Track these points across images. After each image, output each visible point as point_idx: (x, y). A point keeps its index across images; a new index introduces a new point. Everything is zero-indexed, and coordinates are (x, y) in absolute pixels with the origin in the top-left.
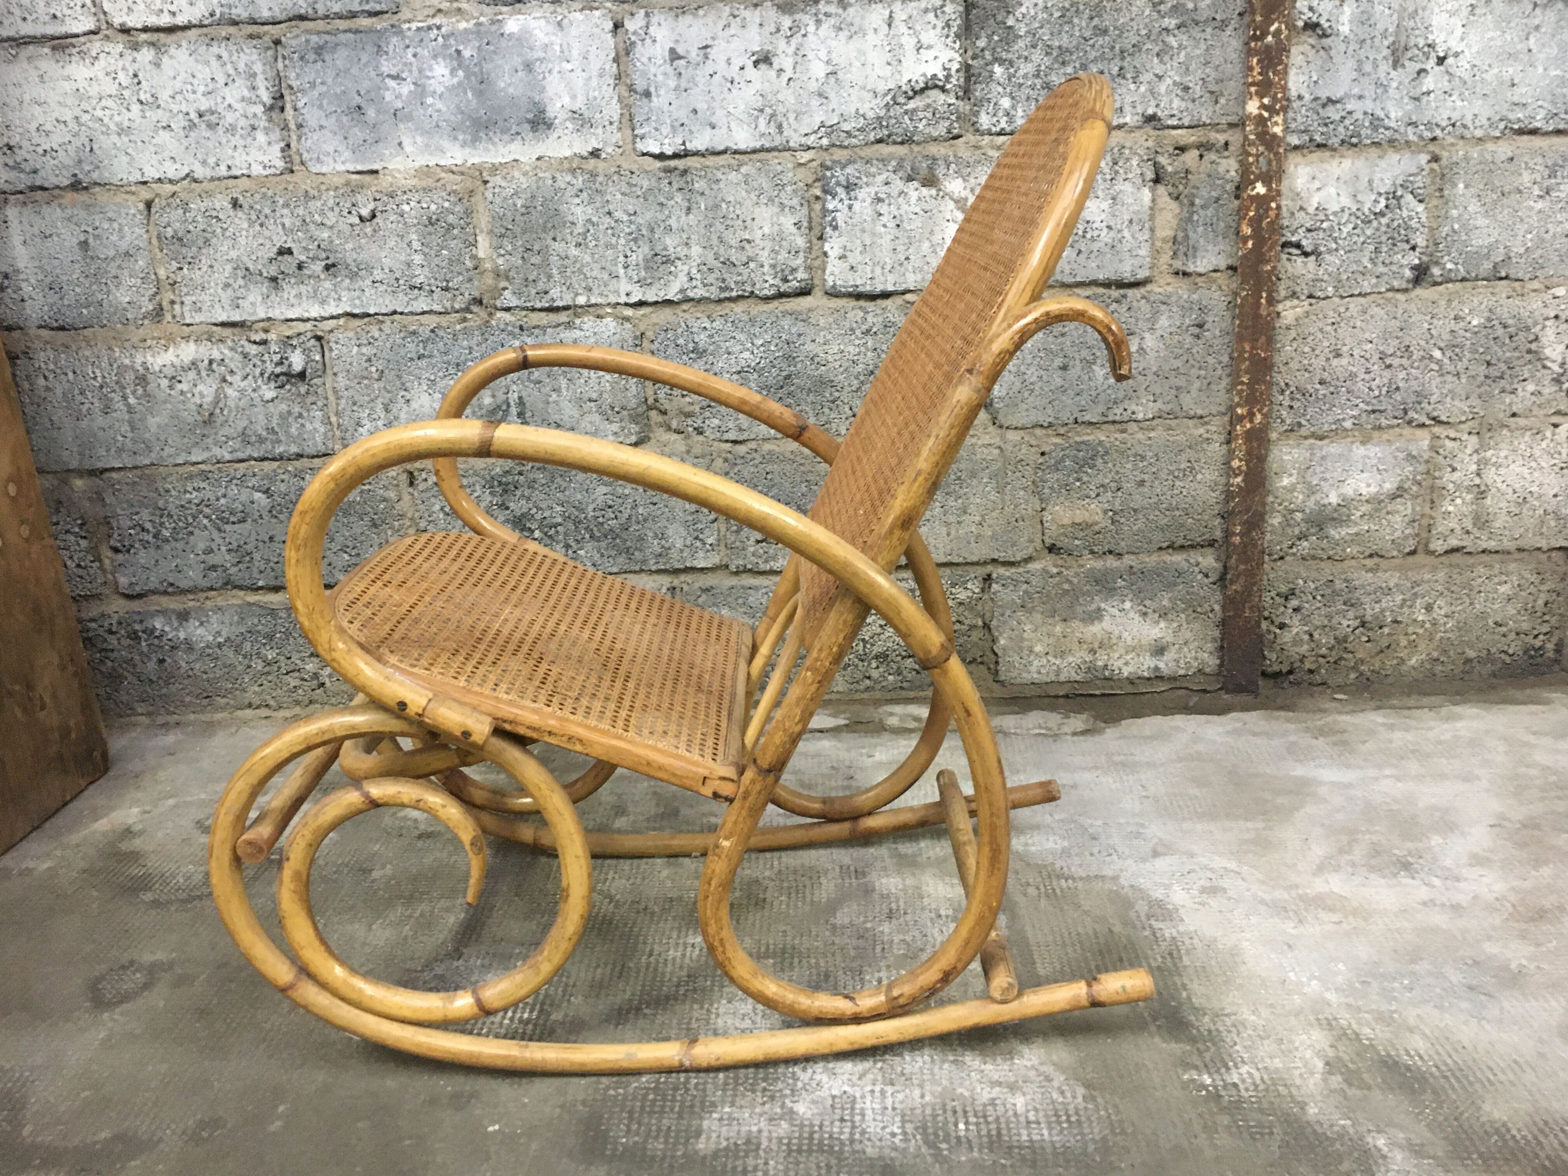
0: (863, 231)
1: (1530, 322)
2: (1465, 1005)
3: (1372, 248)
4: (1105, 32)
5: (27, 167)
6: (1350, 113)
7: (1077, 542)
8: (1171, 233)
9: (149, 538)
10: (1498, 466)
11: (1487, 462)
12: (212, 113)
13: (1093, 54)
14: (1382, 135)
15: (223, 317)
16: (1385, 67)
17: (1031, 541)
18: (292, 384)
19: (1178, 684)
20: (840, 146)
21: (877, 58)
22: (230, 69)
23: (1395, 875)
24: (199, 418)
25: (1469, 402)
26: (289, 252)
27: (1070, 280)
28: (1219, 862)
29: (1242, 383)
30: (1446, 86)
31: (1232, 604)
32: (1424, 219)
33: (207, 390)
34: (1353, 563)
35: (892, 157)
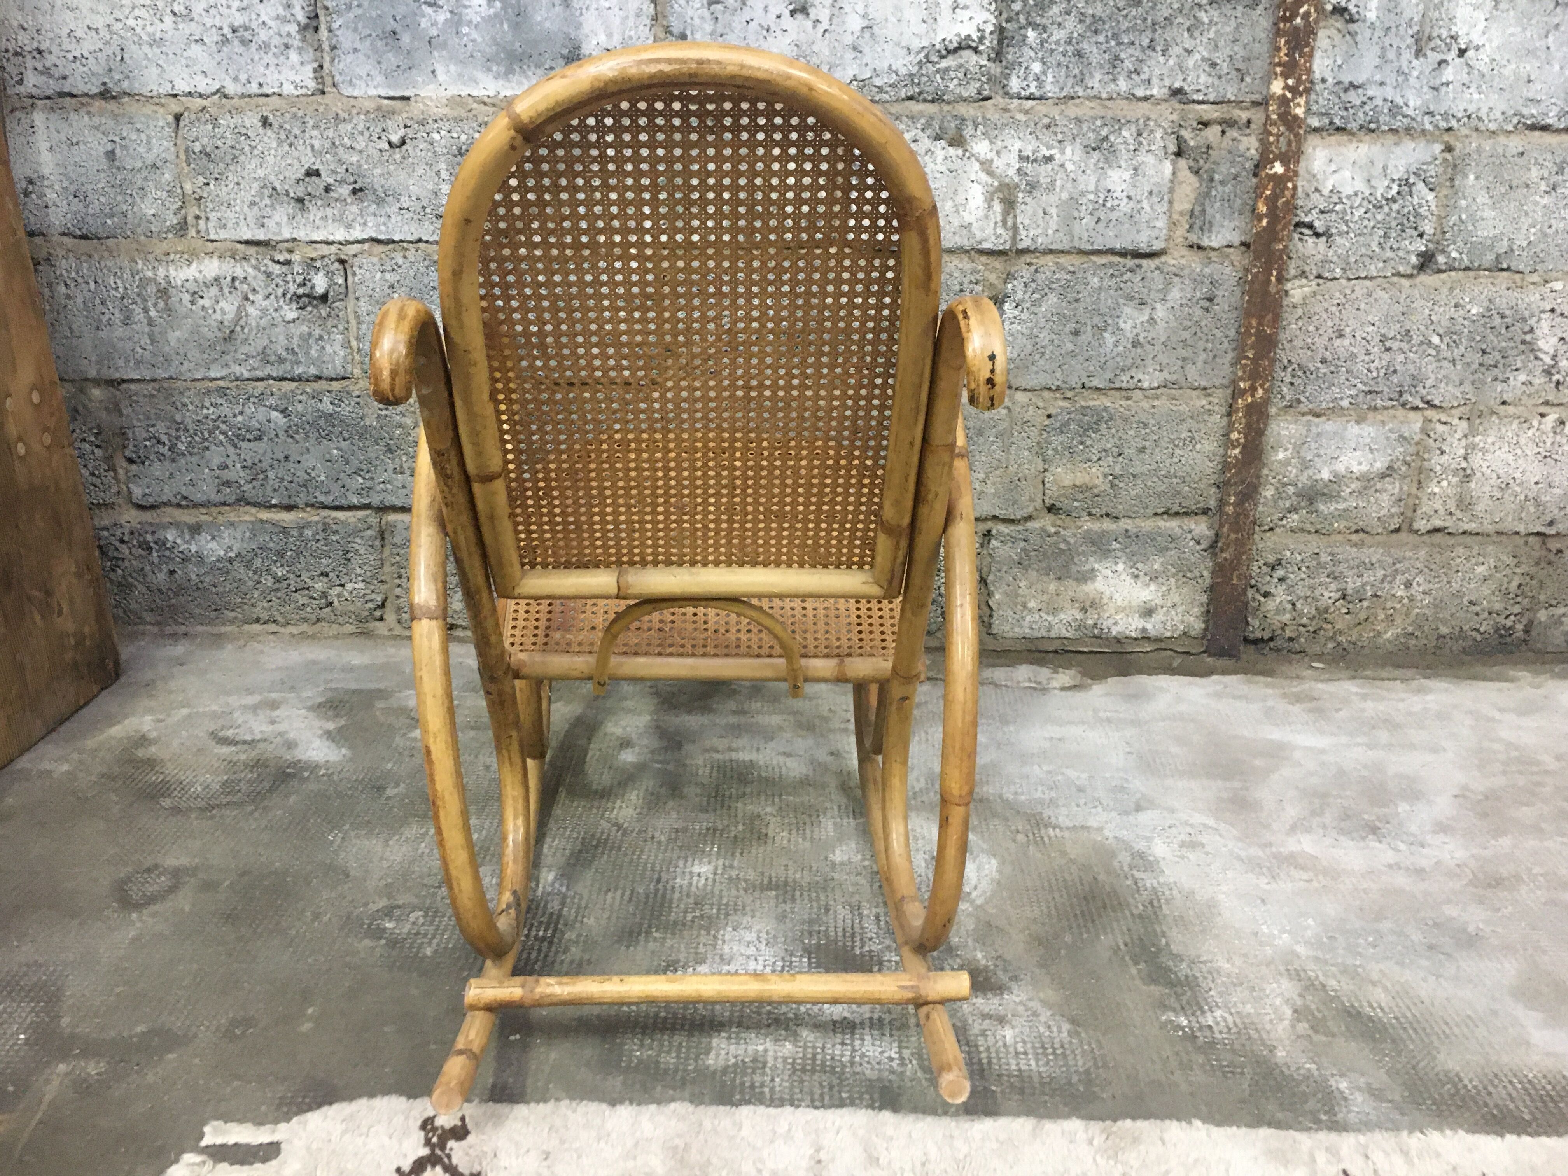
1: (1527, 314)
2: (1424, 963)
3: (1381, 233)
5: (56, 73)
6: (1371, 99)
7: (1076, 504)
8: (1188, 207)
9: (165, 450)
10: (1484, 451)
11: (1474, 446)
12: (246, 29)
13: (1125, 25)
14: (1400, 123)
15: (248, 236)
16: (1407, 55)
17: (1032, 500)
18: (315, 306)
19: (1163, 645)
21: (914, 15)
23: (1363, 838)
24: (219, 334)
25: (1462, 389)
26: (317, 173)
27: (1087, 247)
28: (1198, 819)
29: (1247, 358)
30: (1465, 78)
31: (1221, 571)
32: (1433, 208)
33: (228, 307)
34: (1339, 537)
35: (921, 114)
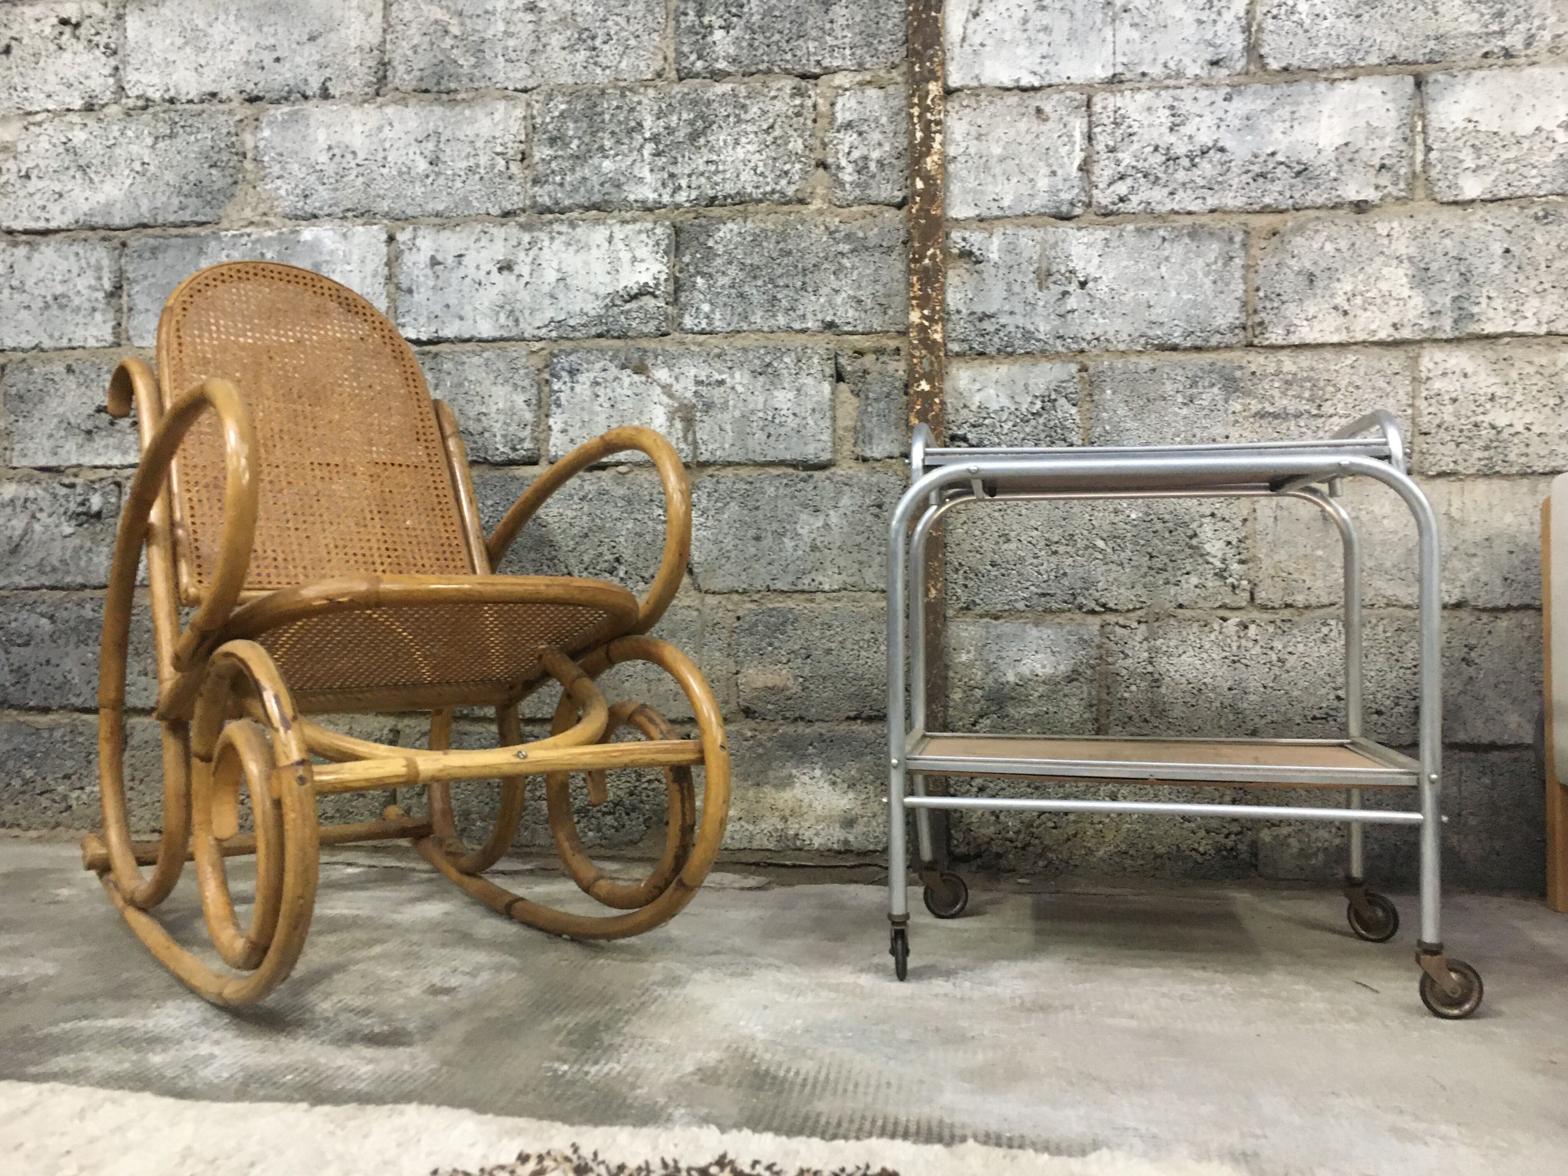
0: (583, 409)
1: (1187, 518)
2: (889, 1051)
4: (789, 253)
6: (1004, 326)
7: (770, 707)
8: (850, 423)
10: (1168, 654)
11: (1157, 650)
12: (64, 296)
13: (780, 271)
14: (1034, 346)
15: (42, 462)
16: (1032, 289)
17: (726, 702)
18: (93, 524)
19: (867, 860)
20: (567, 339)
21: (600, 268)
22: (83, 262)
24: (6, 548)
25: (1134, 591)
27: (761, 459)
30: (1088, 305)
32: (1078, 421)
33: (19, 524)
35: (609, 348)
